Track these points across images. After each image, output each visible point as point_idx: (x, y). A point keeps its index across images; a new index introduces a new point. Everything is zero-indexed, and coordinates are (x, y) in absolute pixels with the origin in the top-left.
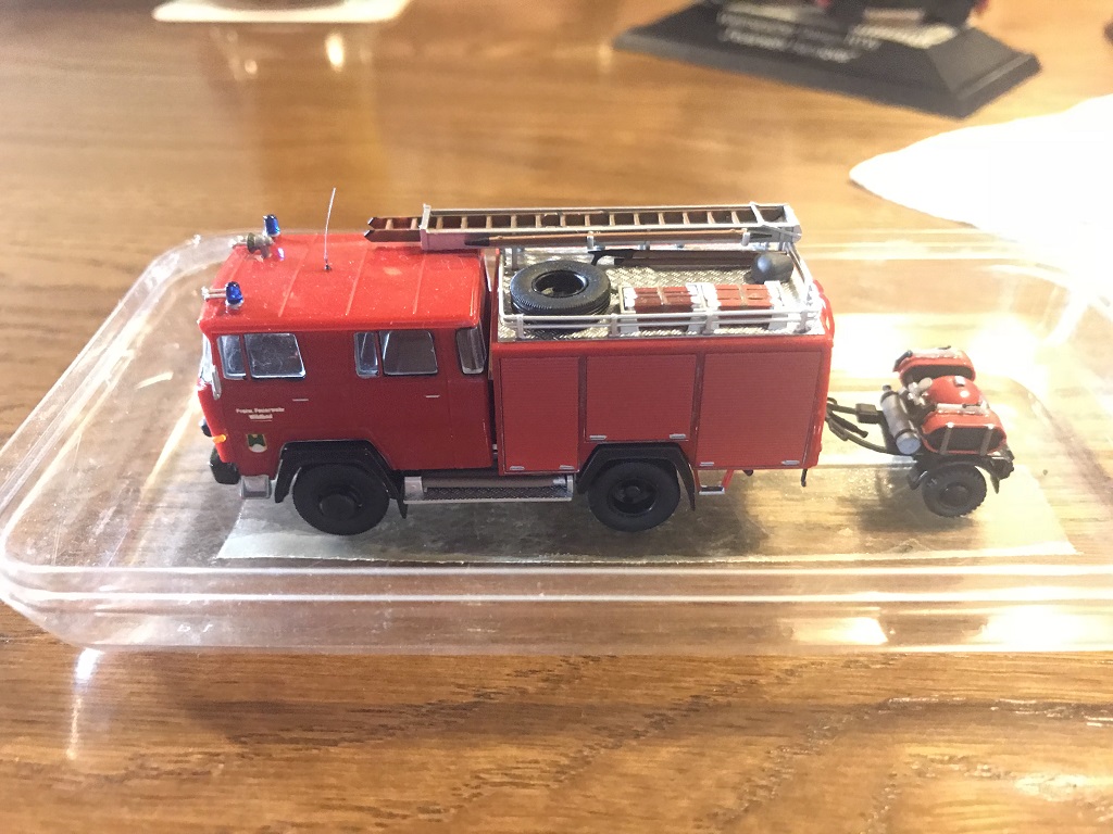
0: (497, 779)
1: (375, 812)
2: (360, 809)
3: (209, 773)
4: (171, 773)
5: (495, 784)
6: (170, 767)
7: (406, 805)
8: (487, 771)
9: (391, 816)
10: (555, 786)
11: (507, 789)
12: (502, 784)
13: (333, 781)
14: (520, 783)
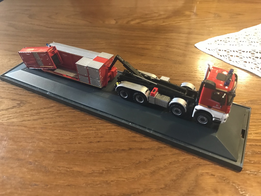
0: (143, 174)
1: (126, 179)
2: (124, 178)
3: (103, 173)
4: (98, 173)
5: (142, 175)
6: (98, 172)
7: (130, 178)
8: (141, 173)
9: (129, 179)
10: (151, 175)
11: (144, 176)
12: (144, 175)
13: (120, 174)
14: (146, 175)
